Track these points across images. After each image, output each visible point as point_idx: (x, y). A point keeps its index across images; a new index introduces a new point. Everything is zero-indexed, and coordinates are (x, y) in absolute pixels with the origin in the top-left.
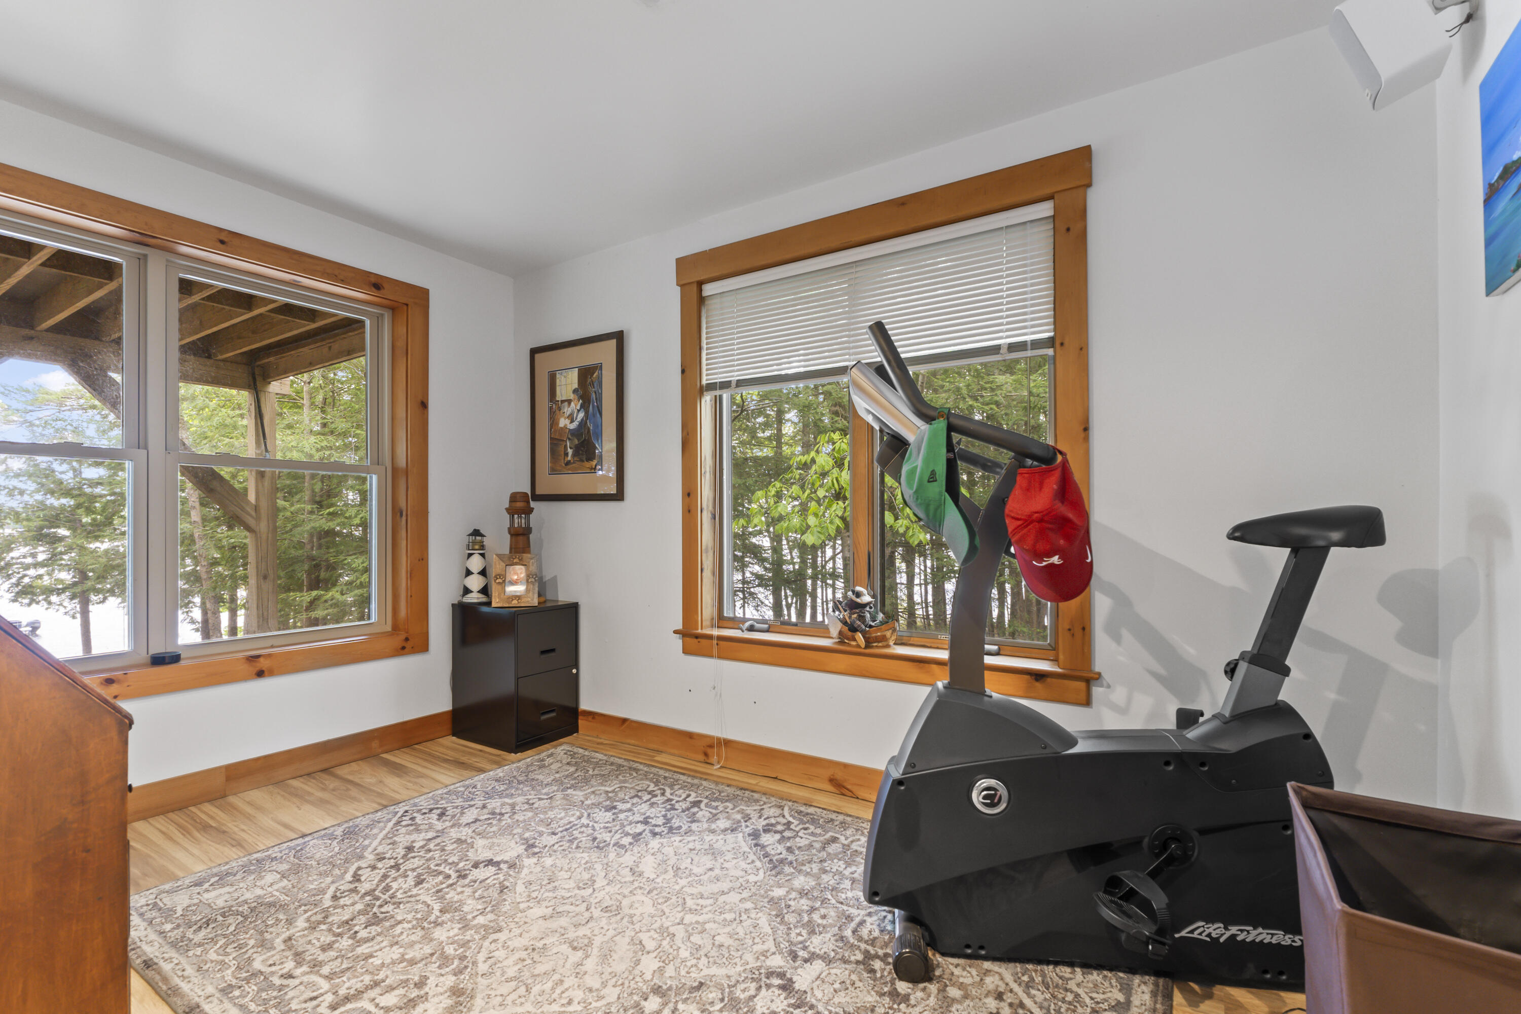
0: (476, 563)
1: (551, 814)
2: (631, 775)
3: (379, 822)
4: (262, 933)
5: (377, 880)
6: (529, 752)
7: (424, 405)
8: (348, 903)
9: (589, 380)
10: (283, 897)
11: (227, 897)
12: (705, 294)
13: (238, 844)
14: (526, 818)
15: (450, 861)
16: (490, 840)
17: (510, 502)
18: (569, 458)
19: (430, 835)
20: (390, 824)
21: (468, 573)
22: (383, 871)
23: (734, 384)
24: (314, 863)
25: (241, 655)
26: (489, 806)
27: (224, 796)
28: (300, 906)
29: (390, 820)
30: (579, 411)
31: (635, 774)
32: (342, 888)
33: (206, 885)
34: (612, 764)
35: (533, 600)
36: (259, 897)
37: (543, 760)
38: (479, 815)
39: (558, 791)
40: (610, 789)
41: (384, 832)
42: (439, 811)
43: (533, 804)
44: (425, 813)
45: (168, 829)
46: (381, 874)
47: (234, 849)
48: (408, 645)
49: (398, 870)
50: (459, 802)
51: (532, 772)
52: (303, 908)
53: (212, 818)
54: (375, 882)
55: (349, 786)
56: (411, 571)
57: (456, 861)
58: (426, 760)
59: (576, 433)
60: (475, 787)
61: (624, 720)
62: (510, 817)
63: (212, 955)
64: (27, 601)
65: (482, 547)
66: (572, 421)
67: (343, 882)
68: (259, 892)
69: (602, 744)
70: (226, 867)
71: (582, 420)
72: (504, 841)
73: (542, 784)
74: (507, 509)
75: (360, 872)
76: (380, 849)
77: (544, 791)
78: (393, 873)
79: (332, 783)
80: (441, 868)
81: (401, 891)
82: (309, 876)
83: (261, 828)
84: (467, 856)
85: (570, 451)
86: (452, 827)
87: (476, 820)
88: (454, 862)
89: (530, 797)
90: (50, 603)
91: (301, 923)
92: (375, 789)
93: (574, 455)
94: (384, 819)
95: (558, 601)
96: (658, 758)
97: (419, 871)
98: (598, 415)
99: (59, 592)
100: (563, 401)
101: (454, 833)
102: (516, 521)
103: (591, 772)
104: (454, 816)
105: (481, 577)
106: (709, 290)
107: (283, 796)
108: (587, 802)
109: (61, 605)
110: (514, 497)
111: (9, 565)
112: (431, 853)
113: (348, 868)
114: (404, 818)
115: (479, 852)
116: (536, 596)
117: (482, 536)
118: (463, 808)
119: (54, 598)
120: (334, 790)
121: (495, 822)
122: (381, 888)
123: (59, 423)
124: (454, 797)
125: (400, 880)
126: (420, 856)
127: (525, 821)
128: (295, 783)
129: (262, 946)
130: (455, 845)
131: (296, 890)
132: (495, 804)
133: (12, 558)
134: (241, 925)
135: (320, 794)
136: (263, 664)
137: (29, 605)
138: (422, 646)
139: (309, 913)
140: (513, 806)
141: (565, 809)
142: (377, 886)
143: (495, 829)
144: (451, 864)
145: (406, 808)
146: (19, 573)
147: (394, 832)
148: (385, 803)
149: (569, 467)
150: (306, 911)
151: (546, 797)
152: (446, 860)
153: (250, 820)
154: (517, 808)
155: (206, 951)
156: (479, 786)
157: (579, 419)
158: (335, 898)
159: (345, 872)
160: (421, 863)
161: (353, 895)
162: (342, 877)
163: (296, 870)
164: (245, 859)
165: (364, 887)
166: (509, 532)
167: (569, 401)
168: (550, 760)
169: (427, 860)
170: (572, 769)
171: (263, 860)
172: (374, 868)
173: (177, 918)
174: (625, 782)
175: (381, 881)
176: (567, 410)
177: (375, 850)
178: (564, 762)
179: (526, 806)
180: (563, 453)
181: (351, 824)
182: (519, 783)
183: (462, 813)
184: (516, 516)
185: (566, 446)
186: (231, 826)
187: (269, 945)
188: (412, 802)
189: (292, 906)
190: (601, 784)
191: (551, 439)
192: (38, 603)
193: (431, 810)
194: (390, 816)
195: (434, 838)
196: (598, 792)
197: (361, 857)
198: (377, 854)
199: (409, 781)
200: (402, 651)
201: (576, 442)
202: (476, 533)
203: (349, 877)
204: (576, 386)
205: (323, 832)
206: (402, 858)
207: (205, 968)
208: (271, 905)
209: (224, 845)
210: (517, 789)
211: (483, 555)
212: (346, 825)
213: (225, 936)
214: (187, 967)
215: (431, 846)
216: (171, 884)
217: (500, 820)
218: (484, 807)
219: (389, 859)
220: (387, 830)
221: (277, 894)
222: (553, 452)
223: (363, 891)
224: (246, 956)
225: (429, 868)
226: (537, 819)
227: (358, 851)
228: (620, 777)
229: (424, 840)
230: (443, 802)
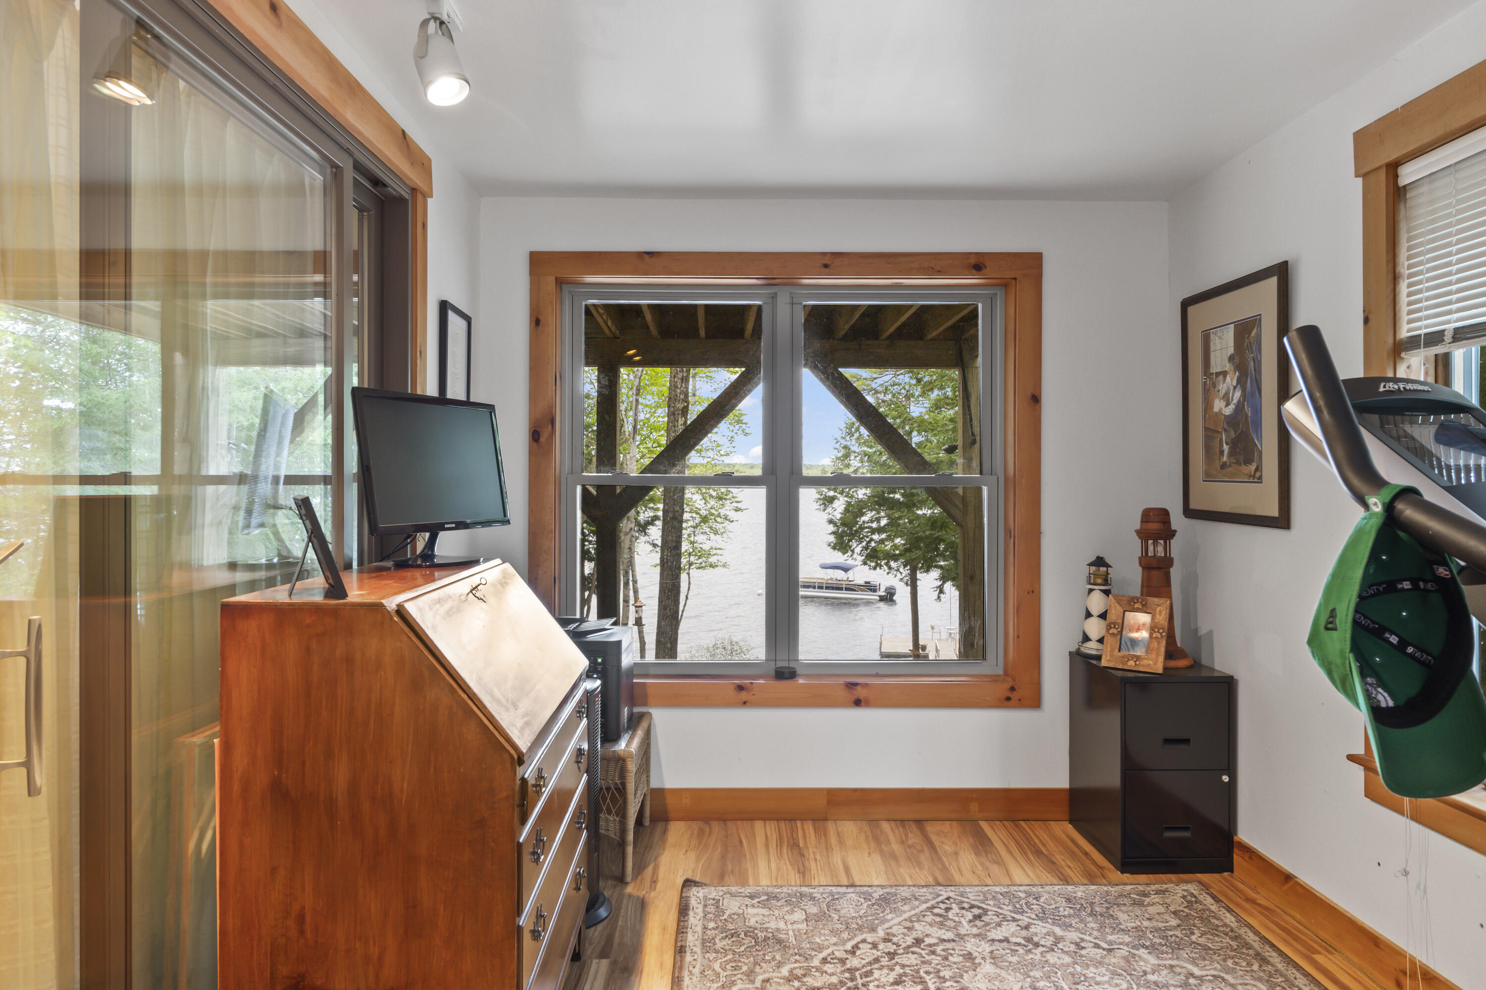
0: (1097, 602)
1: (1091, 972)
2: (1249, 964)
3: (916, 899)
4: (756, 963)
5: (867, 960)
6: (1143, 878)
7: (1036, 399)
8: (829, 971)
9: (1247, 341)
10: (792, 939)
11: (759, 918)
12: (1403, 181)
13: (803, 872)
14: (1059, 962)
15: (942, 974)
16: (998, 971)
17: (1142, 522)
18: (1225, 459)
19: (949, 935)
20: (924, 906)
21: (1088, 615)
22: (879, 953)
23: (1448, 337)
24: (836, 917)
25: (842, 681)
26: (1033, 929)
27: (826, 819)
28: (796, 954)
29: (927, 901)
30: (1235, 388)
31: (1255, 967)
32: (837, 954)
33: (755, 901)
34: (1236, 938)
35: (1156, 664)
36: (778, 930)
37: (1146, 895)
38: (1013, 935)
39: (1127, 945)
40: (1197, 971)
41: (913, 912)
42: (976, 911)
43: (1083, 948)
44: (963, 908)
45: (772, 835)
46: (876, 956)
47: (797, 875)
48: (1015, 696)
49: (892, 959)
50: (1007, 910)
51: (1118, 905)
52: (797, 957)
53: (805, 837)
54: (864, 962)
55: (925, 848)
56: (1018, 606)
57: (947, 977)
58: (1018, 844)
59: (1233, 421)
60: (1037, 899)
61: (1288, 878)
62: (1042, 953)
63: (717, 966)
64: (873, 564)
65: (1106, 582)
66: (1228, 404)
67: (842, 948)
68: (782, 925)
69: (1253, 902)
70: (778, 890)
71: (1239, 401)
72: (1011, 978)
73: (1117, 928)
74: (1138, 532)
75: (860, 946)
76: (894, 930)
77: (1110, 938)
78: (885, 961)
79: (914, 838)
80: (927, 978)
81: (876, 983)
82: (823, 928)
83: (829, 863)
84: (962, 976)
85: (1226, 448)
86: (975, 936)
87: (1006, 940)
88: (944, 978)
89: (1087, 938)
90: (890, 568)
91: (785, 971)
92: (945, 859)
93: (1231, 454)
94: (923, 898)
95: (1213, 669)
96: (1319, 958)
97: (907, 970)
98: (1257, 393)
99: (895, 558)
100: (1218, 374)
101: (971, 945)
102: (1151, 548)
103: (1194, 938)
104: (987, 924)
105: (1101, 621)
106: (1408, 174)
107: (867, 836)
108: (1150, 977)
109: (898, 570)
110: (1148, 515)
111: (862, 528)
112: (933, 957)
113: (855, 935)
114: (941, 905)
115: (976, 979)
116: (1161, 658)
117: (1108, 566)
118: (1005, 919)
119: (893, 564)
120: (909, 847)
121: (1021, 951)
122: (864, 970)
123: (895, 387)
124: (1007, 902)
125: (885, 971)
126: (921, 954)
127: (1054, 965)
128: (886, 826)
129: (748, 976)
130: (961, 959)
131: (804, 937)
132: (1040, 929)
133: (864, 522)
134: (748, 949)
135: (896, 847)
136: (861, 693)
137: (875, 568)
138: (1034, 701)
139: (797, 965)
140: (1058, 940)
141: (1114, 973)
142: (863, 966)
143: (1014, 959)
144: (939, 977)
145: (952, 894)
146: (867, 537)
147: (920, 917)
148: (941, 879)
149: (1224, 471)
150: (796, 962)
151: (1105, 946)
152: (939, 971)
153: (827, 849)
154: (1060, 946)
155: (716, 959)
156: (1042, 900)
157: (1235, 401)
158: (824, 961)
159: (850, 940)
160: (914, 962)
161: (839, 965)
162: (844, 942)
163: (821, 917)
164: (794, 889)
165: (854, 962)
166: (1141, 564)
167: (1224, 374)
168: (1156, 898)
169: (923, 962)
170: (1174, 922)
171: (805, 895)
172: (875, 946)
173: (721, 920)
174: (1228, 971)
175: (870, 963)
176: (1223, 387)
177: (891, 928)
178: (1172, 908)
179: (1073, 948)
180: (1218, 450)
181: (893, 890)
182: (1092, 914)
183: (999, 925)
184: (1150, 542)
185: (1221, 440)
186: (810, 853)
187: (752, 978)
188: (962, 889)
189: (791, 951)
190: (1194, 962)
191: (1206, 429)
192: (881, 566)
193: (972, 907)
194: (930, 897)
195: (949, 941)
196: (1178, 970)
197: (873, 930)
198: (888, 934)
199: (982, 864)
200: (1007, 701)
201: (1233, 435)
202: (1099, 562)
203: (849, 946)
204: (1231, 351)
205: (866, 889)
206: (904, 949)
207: (706, 973)
208: (779, 942)
209: (794, 869)
210: (1081, 921)
211: (1107, 593)
212: (888, 890)
213: (734, 953)
214: (698, 966)
215: (939, 949)
216: (736, 888)
217: (1030, 951)
218: (1027, 928)
219: (894, 944)
220: (917, 911)
221: (791, 933)
222: (1208, 448)
223: (848, 966)
224: (733, 979)
225: (918, 972)
226: (1071, 970)
227: (877, 922)
228: (1230, 963)
229: (939, 938)
230: (991, 903)
